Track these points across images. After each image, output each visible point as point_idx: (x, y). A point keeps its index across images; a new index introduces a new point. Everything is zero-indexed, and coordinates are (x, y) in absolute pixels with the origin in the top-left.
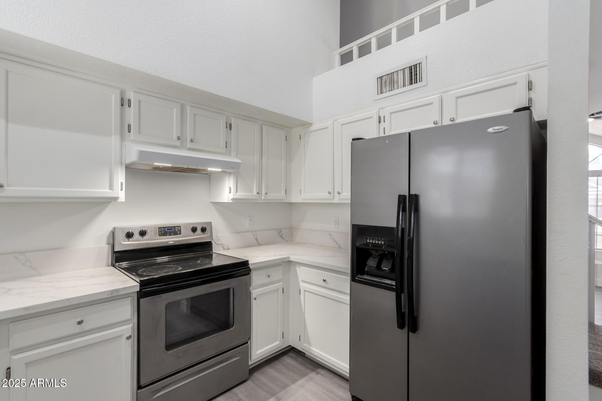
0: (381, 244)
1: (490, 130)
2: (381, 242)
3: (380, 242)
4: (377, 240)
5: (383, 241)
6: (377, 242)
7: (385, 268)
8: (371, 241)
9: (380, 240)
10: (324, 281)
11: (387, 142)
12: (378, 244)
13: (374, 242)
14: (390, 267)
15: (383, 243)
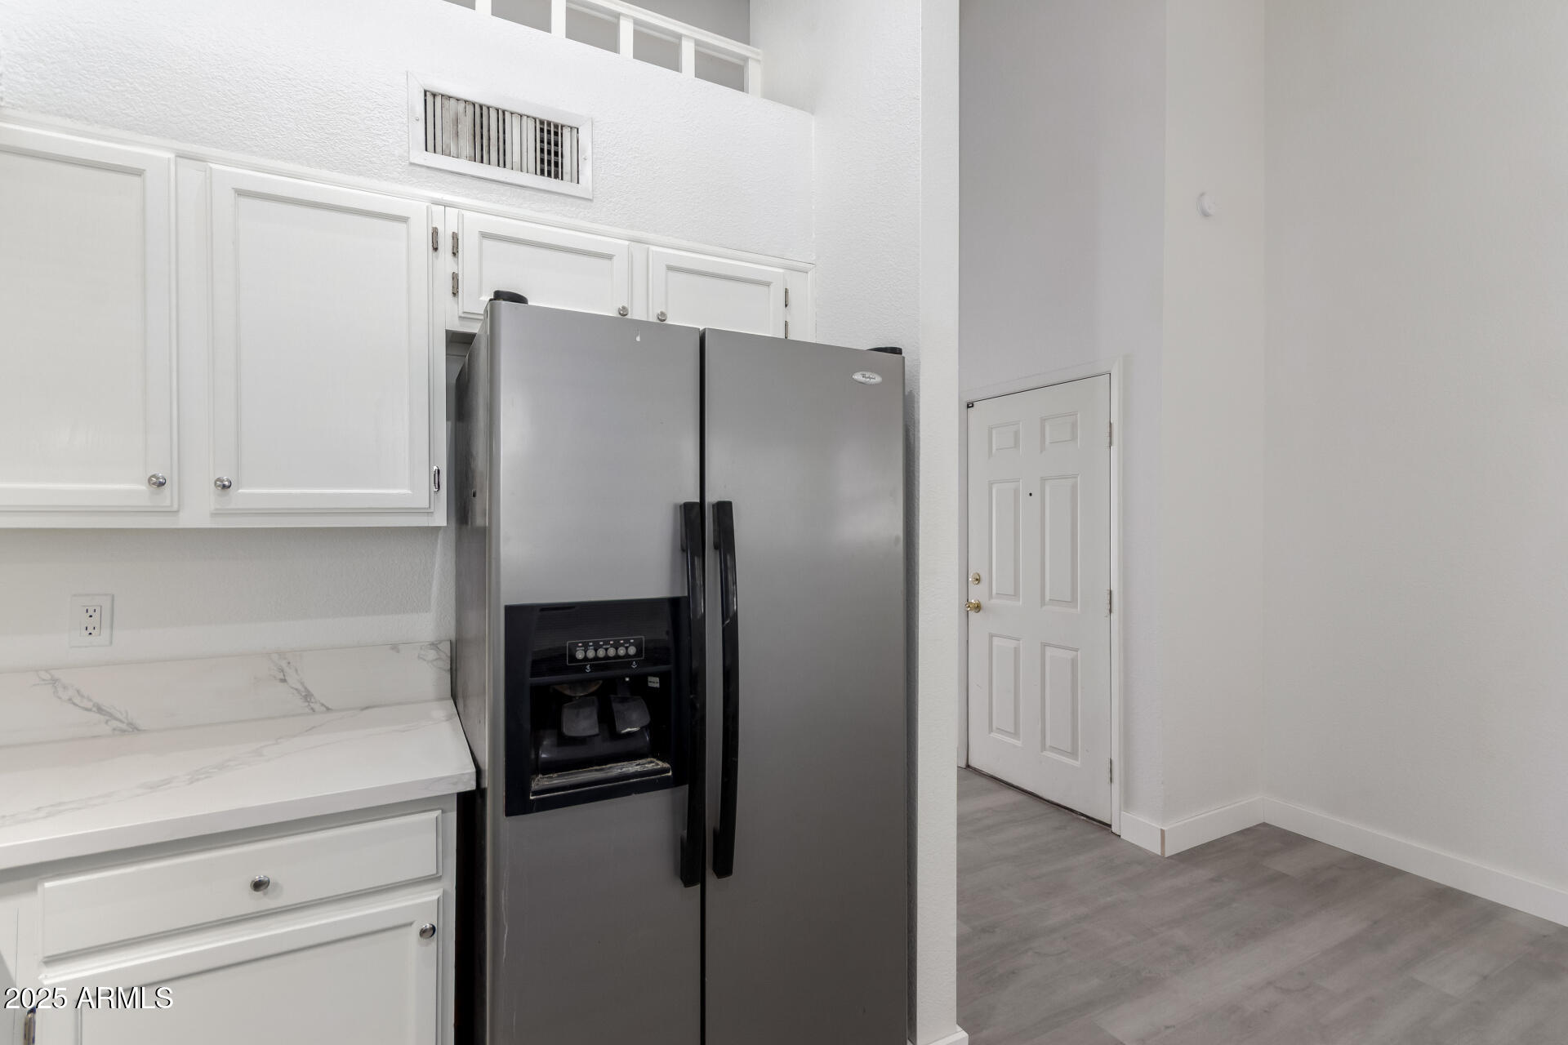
0: (627, 655)
1: (858, 377)
2: (627, 648)
3: (622, 652)
4: (612, 646)
5: (631, 644)
6: (612, 652)
7: (629, 730)
8: (591, 654)
9: (622, 645)
10: (258, 885)
11: (638, 339)
12: (617, 657)
13: (601, 653)
14: (646, 720)
15: (632, 650)
